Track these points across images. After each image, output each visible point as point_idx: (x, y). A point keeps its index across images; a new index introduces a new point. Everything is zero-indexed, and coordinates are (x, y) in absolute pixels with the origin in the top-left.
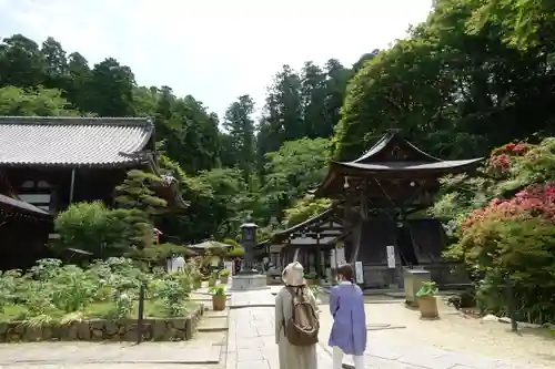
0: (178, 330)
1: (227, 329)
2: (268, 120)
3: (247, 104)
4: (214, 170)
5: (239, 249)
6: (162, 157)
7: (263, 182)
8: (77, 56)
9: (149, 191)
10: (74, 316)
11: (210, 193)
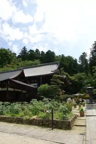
0: (66, 125)
1: (86, 126)
2: (92, 58)
3: (85, 55)
4: (77, 74)
5: (88, 96)
6: (63, 72)
7: (93, 76)
8: (42, 52)
9: (59, 80)
10: (35, 117)
11: (77, 80)
